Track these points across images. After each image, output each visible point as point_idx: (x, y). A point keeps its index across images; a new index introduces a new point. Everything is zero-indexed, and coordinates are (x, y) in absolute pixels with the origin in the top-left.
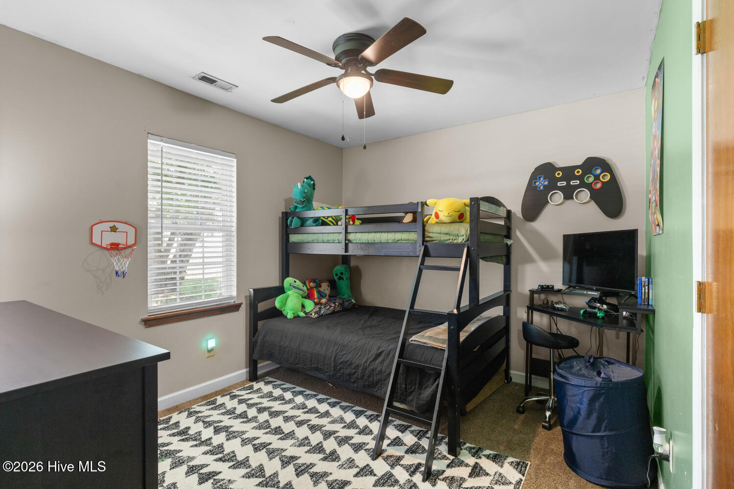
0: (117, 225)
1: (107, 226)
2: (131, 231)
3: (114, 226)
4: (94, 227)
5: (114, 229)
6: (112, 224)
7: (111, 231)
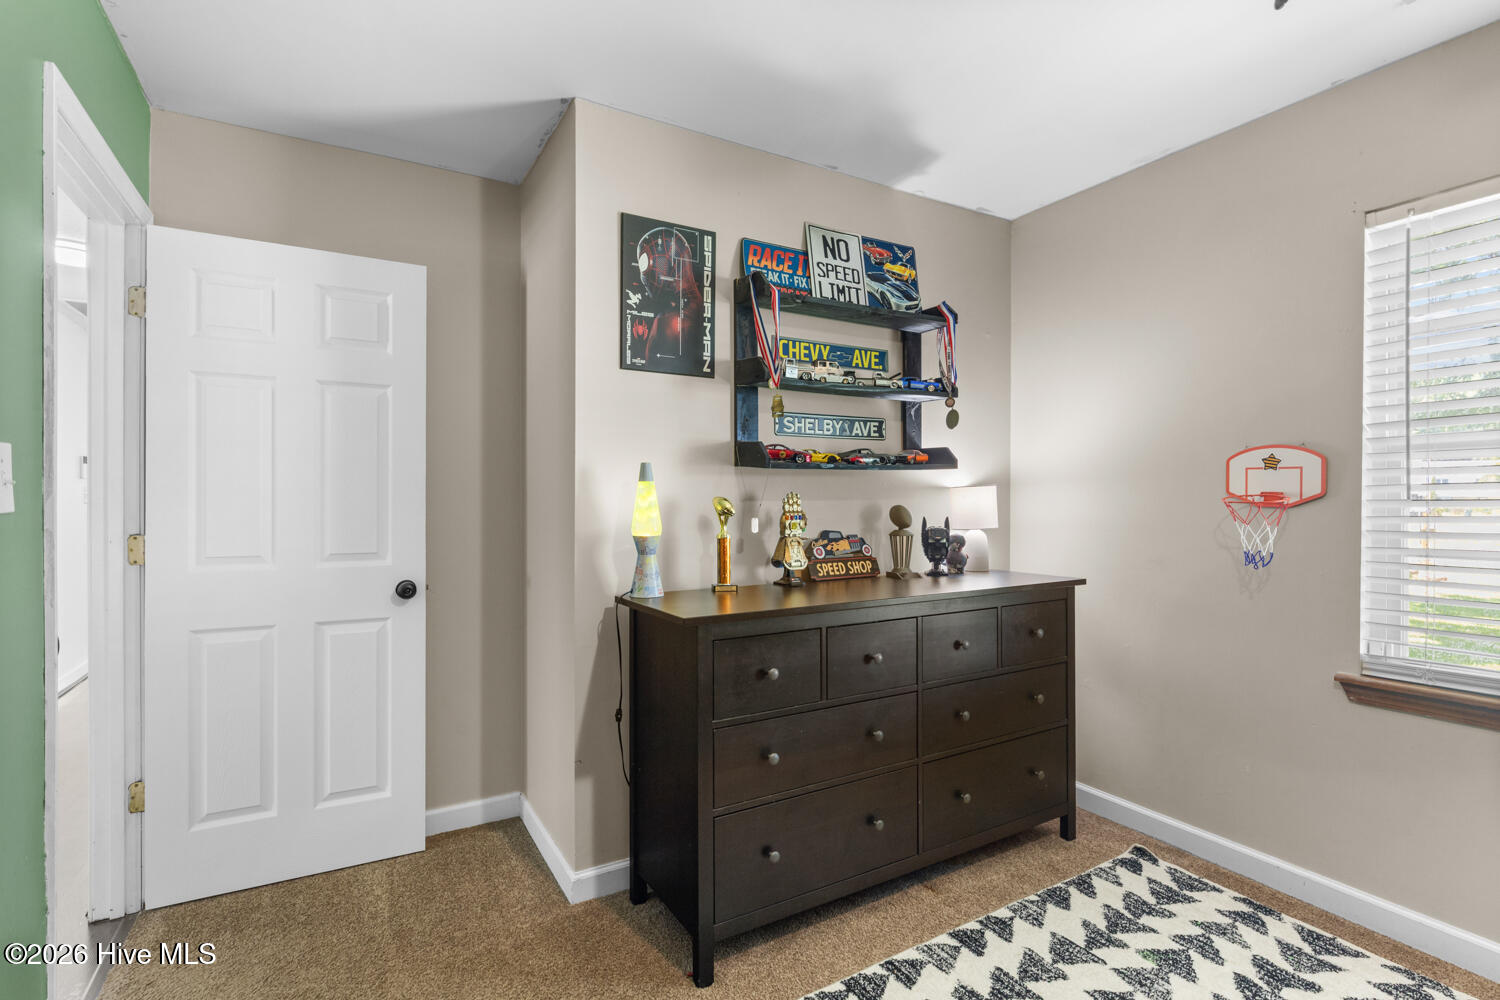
0: (1278, 453)
1: (1256, 458)
2: (1313, 465)
3: (1272, 456)
4: (1232, 462)
5: (1271, 463)
6: (1266, 453)
7: (1266, 468)
